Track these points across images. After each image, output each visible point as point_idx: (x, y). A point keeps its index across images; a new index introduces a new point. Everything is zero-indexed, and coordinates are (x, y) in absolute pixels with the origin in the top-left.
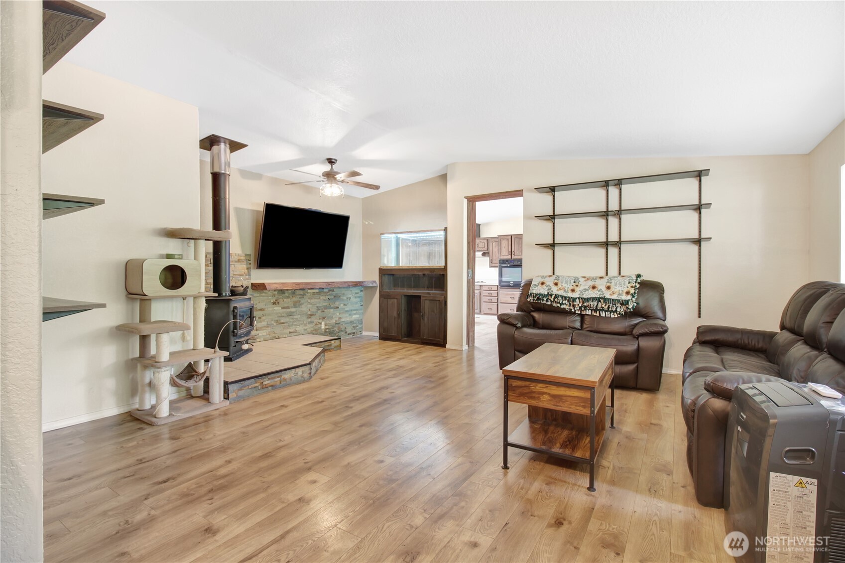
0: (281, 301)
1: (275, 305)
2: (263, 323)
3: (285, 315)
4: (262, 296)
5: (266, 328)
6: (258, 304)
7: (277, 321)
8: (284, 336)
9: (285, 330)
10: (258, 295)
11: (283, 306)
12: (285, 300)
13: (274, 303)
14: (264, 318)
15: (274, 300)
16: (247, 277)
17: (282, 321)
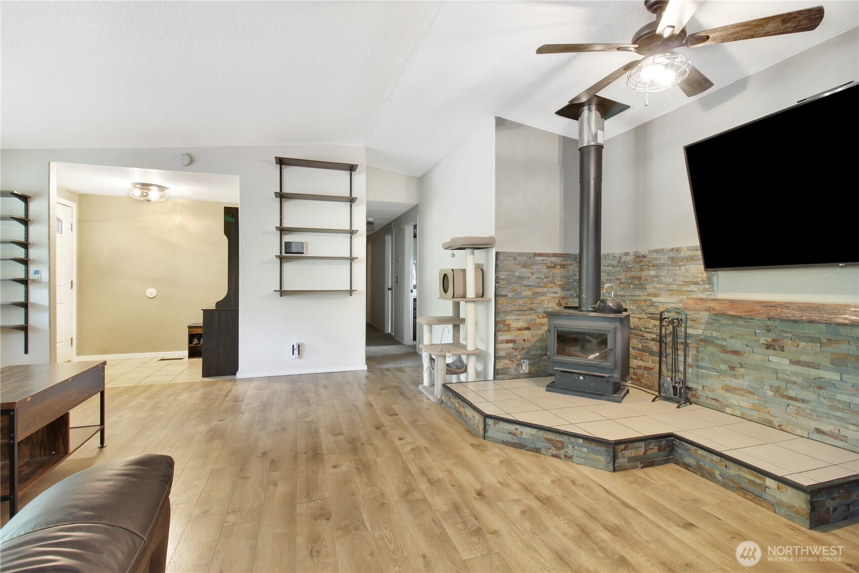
0: (788, 344)
1: (770, 351)
2: (740, 381)
3: (799, 380)
4: (739, 326)
5: (748, 395)
6: (728, 340)
7: (777, 390)
8: (799, 432)
9: (800, 418)
10: (730, 322)
11: (795, 358)
12: (802, 344)
13: (768, 346)
14: (742, 371)
15: (770, 340)
16: (707, 286)
17: (792, 393)
